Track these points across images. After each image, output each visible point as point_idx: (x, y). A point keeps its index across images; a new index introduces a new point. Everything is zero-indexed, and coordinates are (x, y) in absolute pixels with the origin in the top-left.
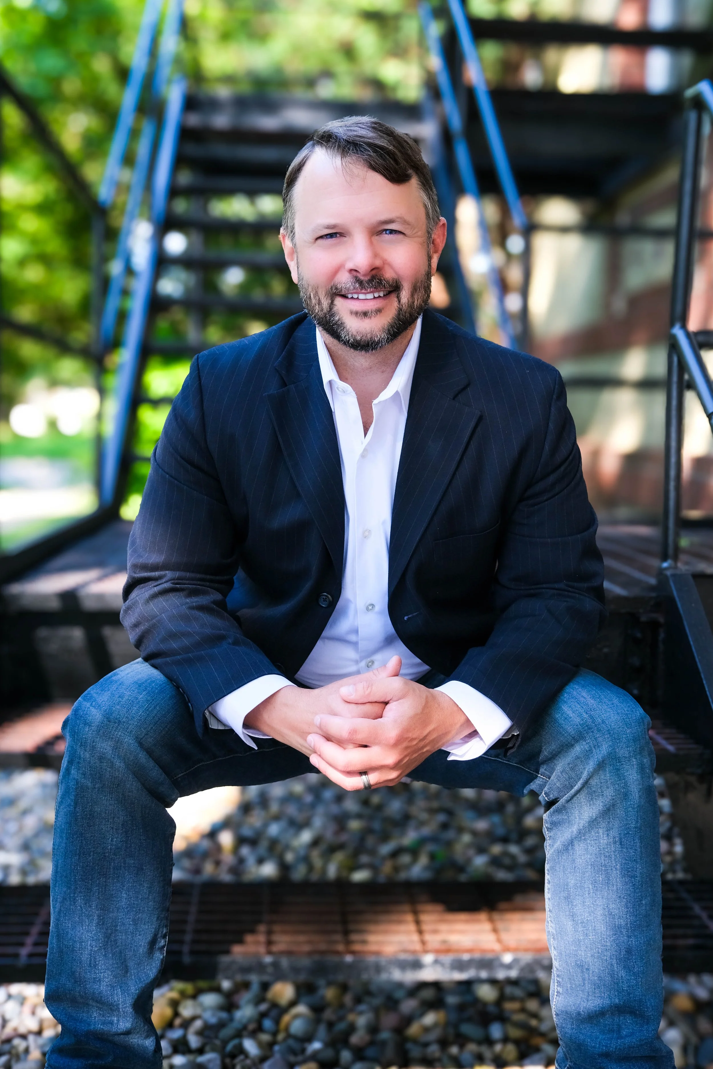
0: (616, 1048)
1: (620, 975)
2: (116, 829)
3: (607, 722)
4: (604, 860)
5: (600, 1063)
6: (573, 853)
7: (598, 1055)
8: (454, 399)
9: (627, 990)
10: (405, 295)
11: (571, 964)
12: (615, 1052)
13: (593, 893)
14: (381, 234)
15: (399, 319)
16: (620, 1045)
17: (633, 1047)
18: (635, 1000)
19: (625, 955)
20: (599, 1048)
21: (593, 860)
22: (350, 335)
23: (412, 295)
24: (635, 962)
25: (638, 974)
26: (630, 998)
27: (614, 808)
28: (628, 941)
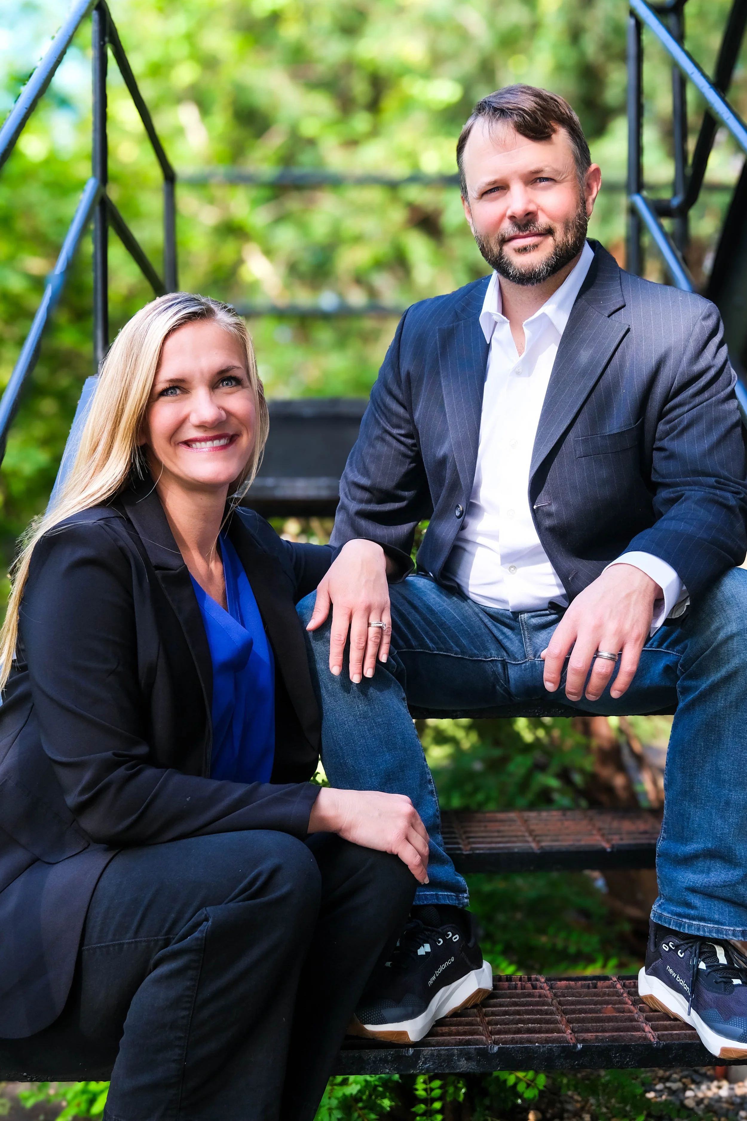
0: (701, 885)
1: (716, 823)
2: (358, 697)
3: (736, 597)
4: (719, 722)
5: (685, 896)
6: (693, 713)
7: (685, 888)
8: (609, 316)
9: (720, 837)
10: (559, 235)
11: (675, 812)
12: (700, 888)
13: (704, 750)
14: (534, 182)
15: (556, 254)
16: (706, 883)
17: (717, 887)
18: (725, 847)
19: (724, 806)
20: (687, 883)
21: (708, 720)
22: (517, 270)
23: (566, 234)
24: (731, 813)
25: (732, 824)
26: (722, 844)
27: (735, 675)
28: (728, 795)
